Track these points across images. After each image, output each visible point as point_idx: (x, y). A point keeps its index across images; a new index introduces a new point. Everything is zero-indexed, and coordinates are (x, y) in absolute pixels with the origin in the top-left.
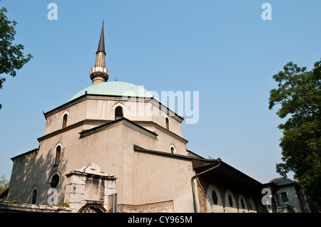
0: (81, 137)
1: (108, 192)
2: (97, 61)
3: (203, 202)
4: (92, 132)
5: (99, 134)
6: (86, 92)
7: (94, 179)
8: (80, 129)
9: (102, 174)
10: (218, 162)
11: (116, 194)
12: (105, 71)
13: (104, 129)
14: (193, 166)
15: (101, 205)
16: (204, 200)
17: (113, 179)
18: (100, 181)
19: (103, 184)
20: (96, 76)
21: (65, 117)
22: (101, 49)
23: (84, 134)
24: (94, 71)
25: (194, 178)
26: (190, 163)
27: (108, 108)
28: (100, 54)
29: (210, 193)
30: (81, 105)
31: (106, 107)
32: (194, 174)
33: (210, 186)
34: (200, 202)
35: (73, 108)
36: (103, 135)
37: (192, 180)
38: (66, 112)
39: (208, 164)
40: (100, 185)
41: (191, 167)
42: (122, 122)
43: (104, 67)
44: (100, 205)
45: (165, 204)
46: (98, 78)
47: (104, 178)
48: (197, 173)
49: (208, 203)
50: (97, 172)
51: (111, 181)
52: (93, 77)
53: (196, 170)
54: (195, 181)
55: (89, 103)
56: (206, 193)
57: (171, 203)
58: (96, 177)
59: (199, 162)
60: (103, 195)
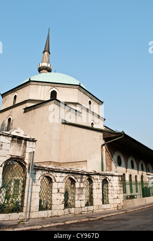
0: (25, 112)
1: (29, 150)
2: (43, 58)
3: (109, 164)
4: (32, 108)
5: (37, 110)
6: (30, 79)
7: (19, 140)
8: (24, 106)
9: (25, 137)
10: (122, 134)
11: (34, 152)
12: (49, 66)
13: (41, 107)
14: (103, 136)
15: (23, 159)
16: (110, 162)
17: (34, 141)
18: (23, 141)
19: (25, 144)
20: (42, 70)
21: (15, 97)
22: (47, 50)
23: (27, 110)
24: (40, 66)
25: (103, 145)
26: (101, 134)
27: (45, 92)
28: (46, 53)
29: (115, 157)
30: (26, 89)
31: (44, 90)
32: (103, 142)
33: (116, 153)
34: (106, 163)
35: (21, 91)
36: (40, 111)
37: (102, 147)
38: (16, 94)
39: (115, 135)
40: (23, 145)
41: (102, 137)
42: (53, 101)
43: (48, 63)
44: (21, 159)
45: (81, 163)
46: (44, 71)
47: (27, 140)
48: (106, 141)
49: (113, 165)
50: (21, 135)
51: (32, 143)
52: (40, 70)
53: (105, 139)
54: (104, 147)
55: (32, 87)
56: (112, 157)
57: (85, 163)
58: (20, 139)
59: (108, 134)
60: (25, 152)
